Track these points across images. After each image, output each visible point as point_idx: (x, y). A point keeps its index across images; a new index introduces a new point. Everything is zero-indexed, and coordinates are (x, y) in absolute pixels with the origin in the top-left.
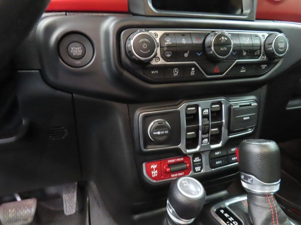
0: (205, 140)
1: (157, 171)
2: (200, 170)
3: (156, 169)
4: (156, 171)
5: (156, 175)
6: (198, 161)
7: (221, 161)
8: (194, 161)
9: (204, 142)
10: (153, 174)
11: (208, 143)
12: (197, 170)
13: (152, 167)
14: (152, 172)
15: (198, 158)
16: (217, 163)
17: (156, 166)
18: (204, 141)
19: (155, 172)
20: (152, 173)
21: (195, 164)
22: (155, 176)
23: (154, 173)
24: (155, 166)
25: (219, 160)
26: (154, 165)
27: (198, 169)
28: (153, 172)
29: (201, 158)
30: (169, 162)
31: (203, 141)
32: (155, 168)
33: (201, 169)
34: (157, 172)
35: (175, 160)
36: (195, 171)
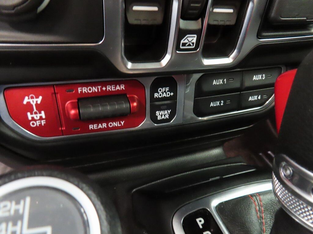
0: (190, 39)
1: (43, 112)
2: (167, 116)
3: (40, 108)
4: (40, 113)
5: (43, 122)
6: (165, 95)
7: (222, 101)
8: (156, 95)
9: (184, 44)
10: (33, 119)
11: (195, 49)
12: (159, 118)
13: (26, 100)
14: (30, 116)
15: (167, 89)
16: (212, 105)
17: (39, 100)
18: (186, 41)
19: (39, 115)
20: (30, 118)
21: (157, 103)
22: (41, 125)
23: (35, 118)
24: (35, 100)
25: (219, 99)
26: (32, 98)
27: (162, 115)
28: (31, 114)
29: (173, 89)
30: (82, 92)
31: (182, 41)
32: (37, 105)
33: (171, 116)
34: (43, 114)
35: (99, 87)
36: (154, 118)
